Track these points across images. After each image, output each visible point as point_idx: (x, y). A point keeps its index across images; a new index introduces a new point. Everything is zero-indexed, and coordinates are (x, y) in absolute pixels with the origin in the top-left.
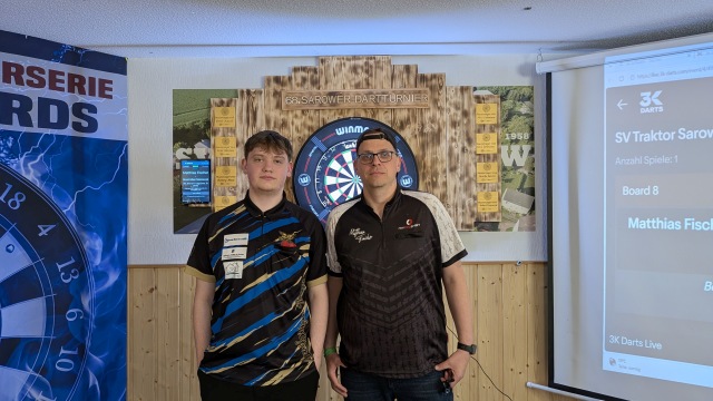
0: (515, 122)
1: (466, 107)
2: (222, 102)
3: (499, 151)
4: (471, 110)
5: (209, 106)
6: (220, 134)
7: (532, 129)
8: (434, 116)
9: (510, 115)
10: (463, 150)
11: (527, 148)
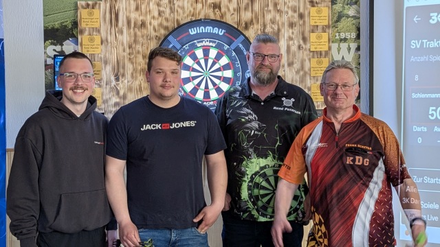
0: (344, 23)
1: (301, 10)
2: (88, 5)
3: (330, 48)
4: (306, 13)
5: (76, 8)
6: (87, 33)
7: (358, 29)
8: (275, 18)
9: (340, 17)
10: (299, 47)
11: (353, 46)
